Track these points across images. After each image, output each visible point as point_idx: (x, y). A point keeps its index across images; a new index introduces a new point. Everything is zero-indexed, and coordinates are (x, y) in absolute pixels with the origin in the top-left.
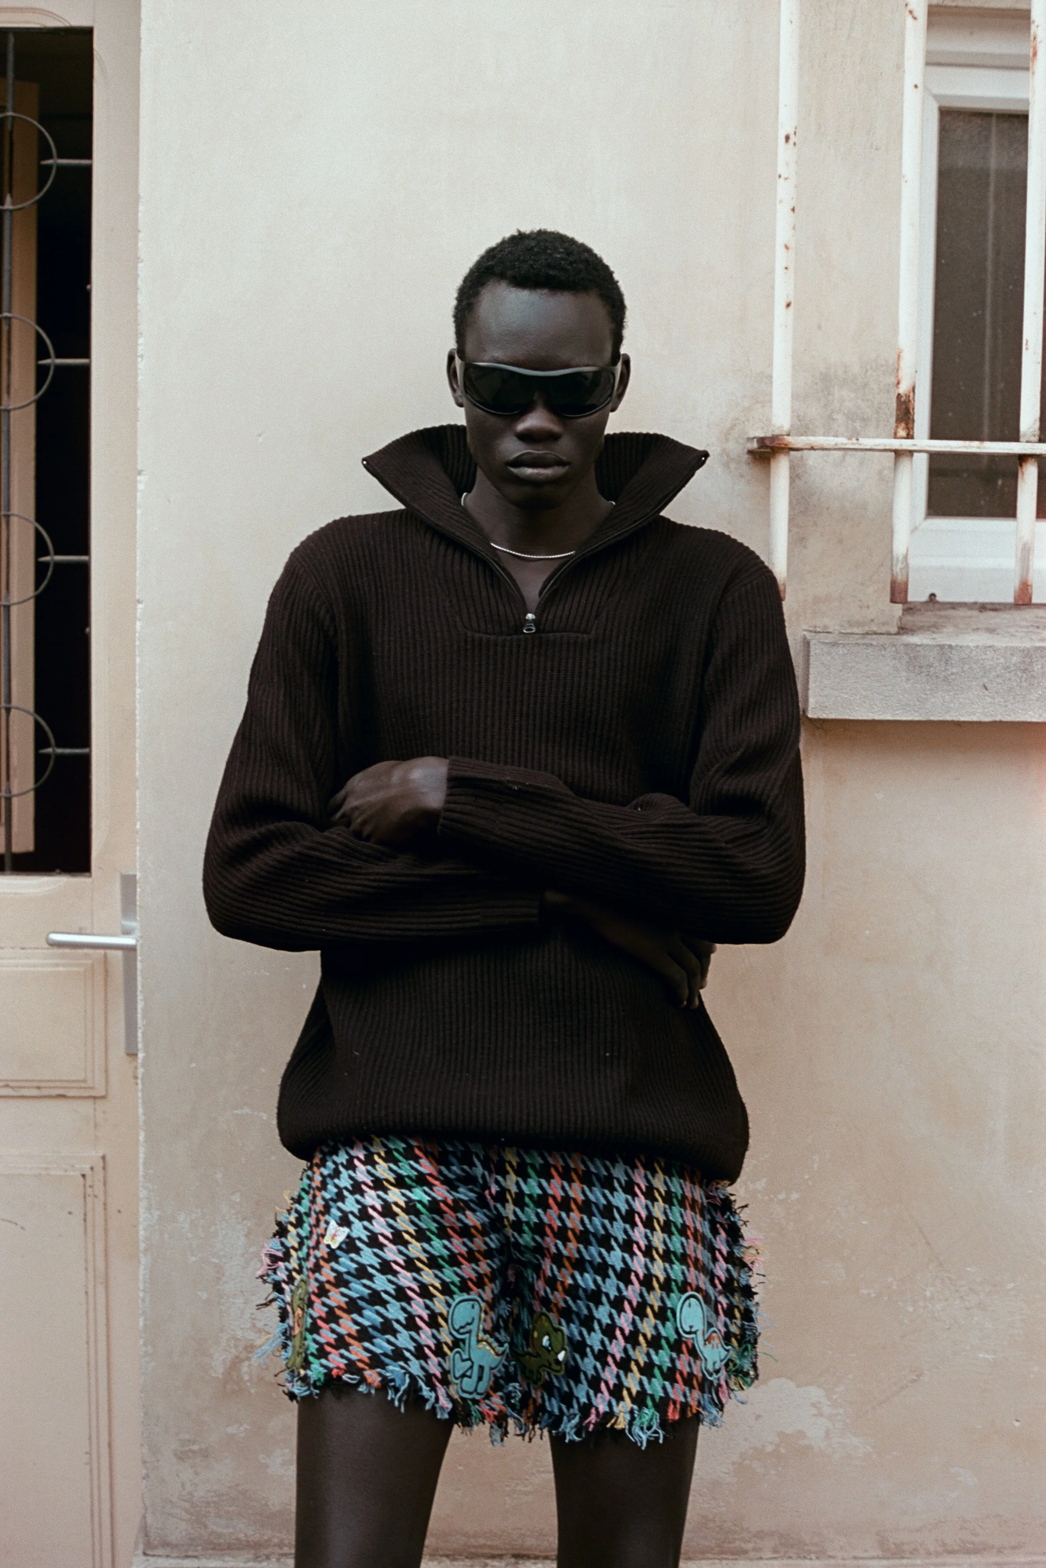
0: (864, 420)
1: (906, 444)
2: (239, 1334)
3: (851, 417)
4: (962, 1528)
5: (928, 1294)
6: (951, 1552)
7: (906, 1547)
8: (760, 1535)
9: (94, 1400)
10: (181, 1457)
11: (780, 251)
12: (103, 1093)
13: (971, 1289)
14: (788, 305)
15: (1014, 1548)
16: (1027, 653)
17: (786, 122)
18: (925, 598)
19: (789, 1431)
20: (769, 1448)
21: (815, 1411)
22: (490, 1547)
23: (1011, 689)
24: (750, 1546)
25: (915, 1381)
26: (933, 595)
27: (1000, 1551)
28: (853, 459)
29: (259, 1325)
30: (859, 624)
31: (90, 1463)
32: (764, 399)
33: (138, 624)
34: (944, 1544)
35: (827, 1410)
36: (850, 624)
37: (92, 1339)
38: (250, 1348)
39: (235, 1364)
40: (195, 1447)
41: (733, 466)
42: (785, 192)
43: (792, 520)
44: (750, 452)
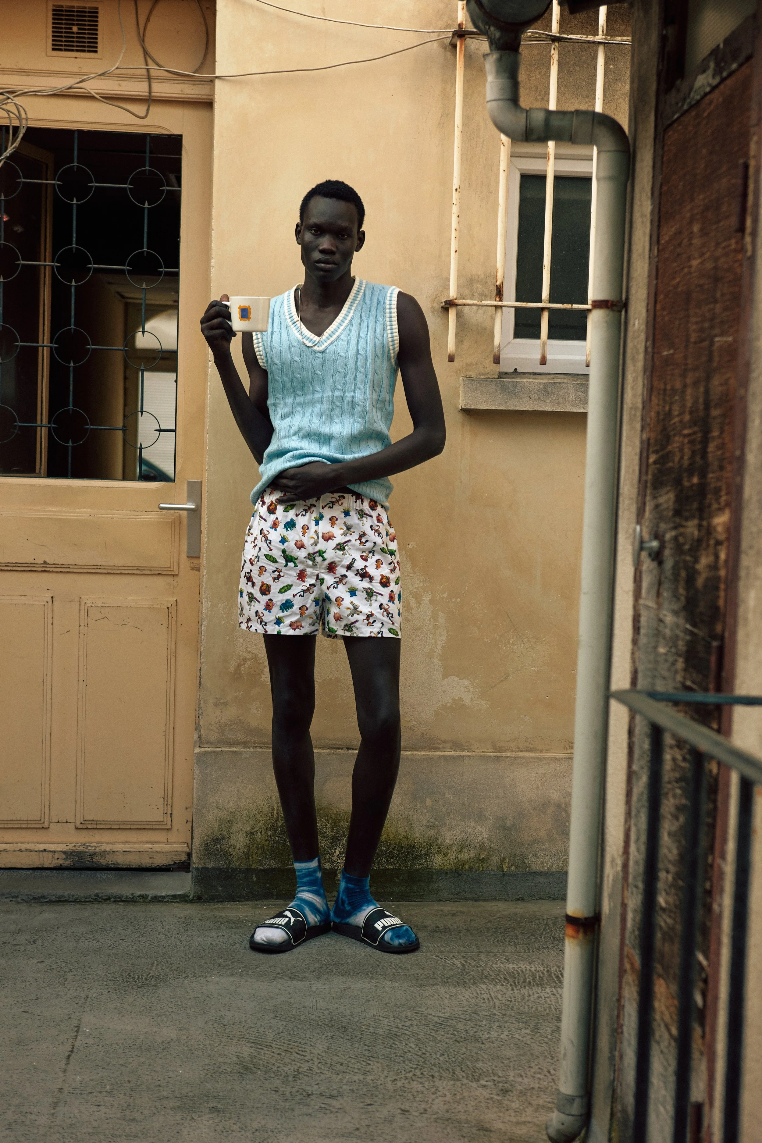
0: (485, 296)
1: (500, 303)
2: (241, 653)
3: (481, 294)
4: (526, 741)
5: (511, 642)
6: (521, 751)
7: (503, 748)
8: (445, 742)
9: (168, 708)
10: (216, 705)
11: (453, 231)
12: (177, 573)
13: (528, 641)
14: (456, 251)
15: (547, 750)
16: (546, 385)
17: (456, 183)
18: (512, 370)
19: (457, 698)
20: (449, 705)
21: (466, 690)
22: (338, 745)
23: (540, 398)
24: (441, 746)
25: (506, 678)
26: (516, 369)
27: (541, 752)
28: (481, 311)
29: (249, 650)
30: (483, 374)
31: (165, 736)
32: (447, 288)
33: (209, 370)
34: (518, 748)
35: (472, 690)
36: (480, 374)
37: (169, 680)
38: (245, 660)
39: (239, 666)
40: (222, 701)
41: (436, 313)
42: (455, 209)
43: (457, 334)
44: (442, 307)
